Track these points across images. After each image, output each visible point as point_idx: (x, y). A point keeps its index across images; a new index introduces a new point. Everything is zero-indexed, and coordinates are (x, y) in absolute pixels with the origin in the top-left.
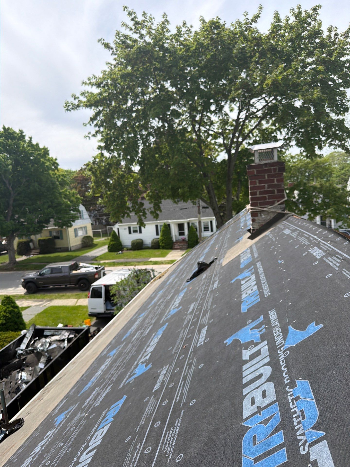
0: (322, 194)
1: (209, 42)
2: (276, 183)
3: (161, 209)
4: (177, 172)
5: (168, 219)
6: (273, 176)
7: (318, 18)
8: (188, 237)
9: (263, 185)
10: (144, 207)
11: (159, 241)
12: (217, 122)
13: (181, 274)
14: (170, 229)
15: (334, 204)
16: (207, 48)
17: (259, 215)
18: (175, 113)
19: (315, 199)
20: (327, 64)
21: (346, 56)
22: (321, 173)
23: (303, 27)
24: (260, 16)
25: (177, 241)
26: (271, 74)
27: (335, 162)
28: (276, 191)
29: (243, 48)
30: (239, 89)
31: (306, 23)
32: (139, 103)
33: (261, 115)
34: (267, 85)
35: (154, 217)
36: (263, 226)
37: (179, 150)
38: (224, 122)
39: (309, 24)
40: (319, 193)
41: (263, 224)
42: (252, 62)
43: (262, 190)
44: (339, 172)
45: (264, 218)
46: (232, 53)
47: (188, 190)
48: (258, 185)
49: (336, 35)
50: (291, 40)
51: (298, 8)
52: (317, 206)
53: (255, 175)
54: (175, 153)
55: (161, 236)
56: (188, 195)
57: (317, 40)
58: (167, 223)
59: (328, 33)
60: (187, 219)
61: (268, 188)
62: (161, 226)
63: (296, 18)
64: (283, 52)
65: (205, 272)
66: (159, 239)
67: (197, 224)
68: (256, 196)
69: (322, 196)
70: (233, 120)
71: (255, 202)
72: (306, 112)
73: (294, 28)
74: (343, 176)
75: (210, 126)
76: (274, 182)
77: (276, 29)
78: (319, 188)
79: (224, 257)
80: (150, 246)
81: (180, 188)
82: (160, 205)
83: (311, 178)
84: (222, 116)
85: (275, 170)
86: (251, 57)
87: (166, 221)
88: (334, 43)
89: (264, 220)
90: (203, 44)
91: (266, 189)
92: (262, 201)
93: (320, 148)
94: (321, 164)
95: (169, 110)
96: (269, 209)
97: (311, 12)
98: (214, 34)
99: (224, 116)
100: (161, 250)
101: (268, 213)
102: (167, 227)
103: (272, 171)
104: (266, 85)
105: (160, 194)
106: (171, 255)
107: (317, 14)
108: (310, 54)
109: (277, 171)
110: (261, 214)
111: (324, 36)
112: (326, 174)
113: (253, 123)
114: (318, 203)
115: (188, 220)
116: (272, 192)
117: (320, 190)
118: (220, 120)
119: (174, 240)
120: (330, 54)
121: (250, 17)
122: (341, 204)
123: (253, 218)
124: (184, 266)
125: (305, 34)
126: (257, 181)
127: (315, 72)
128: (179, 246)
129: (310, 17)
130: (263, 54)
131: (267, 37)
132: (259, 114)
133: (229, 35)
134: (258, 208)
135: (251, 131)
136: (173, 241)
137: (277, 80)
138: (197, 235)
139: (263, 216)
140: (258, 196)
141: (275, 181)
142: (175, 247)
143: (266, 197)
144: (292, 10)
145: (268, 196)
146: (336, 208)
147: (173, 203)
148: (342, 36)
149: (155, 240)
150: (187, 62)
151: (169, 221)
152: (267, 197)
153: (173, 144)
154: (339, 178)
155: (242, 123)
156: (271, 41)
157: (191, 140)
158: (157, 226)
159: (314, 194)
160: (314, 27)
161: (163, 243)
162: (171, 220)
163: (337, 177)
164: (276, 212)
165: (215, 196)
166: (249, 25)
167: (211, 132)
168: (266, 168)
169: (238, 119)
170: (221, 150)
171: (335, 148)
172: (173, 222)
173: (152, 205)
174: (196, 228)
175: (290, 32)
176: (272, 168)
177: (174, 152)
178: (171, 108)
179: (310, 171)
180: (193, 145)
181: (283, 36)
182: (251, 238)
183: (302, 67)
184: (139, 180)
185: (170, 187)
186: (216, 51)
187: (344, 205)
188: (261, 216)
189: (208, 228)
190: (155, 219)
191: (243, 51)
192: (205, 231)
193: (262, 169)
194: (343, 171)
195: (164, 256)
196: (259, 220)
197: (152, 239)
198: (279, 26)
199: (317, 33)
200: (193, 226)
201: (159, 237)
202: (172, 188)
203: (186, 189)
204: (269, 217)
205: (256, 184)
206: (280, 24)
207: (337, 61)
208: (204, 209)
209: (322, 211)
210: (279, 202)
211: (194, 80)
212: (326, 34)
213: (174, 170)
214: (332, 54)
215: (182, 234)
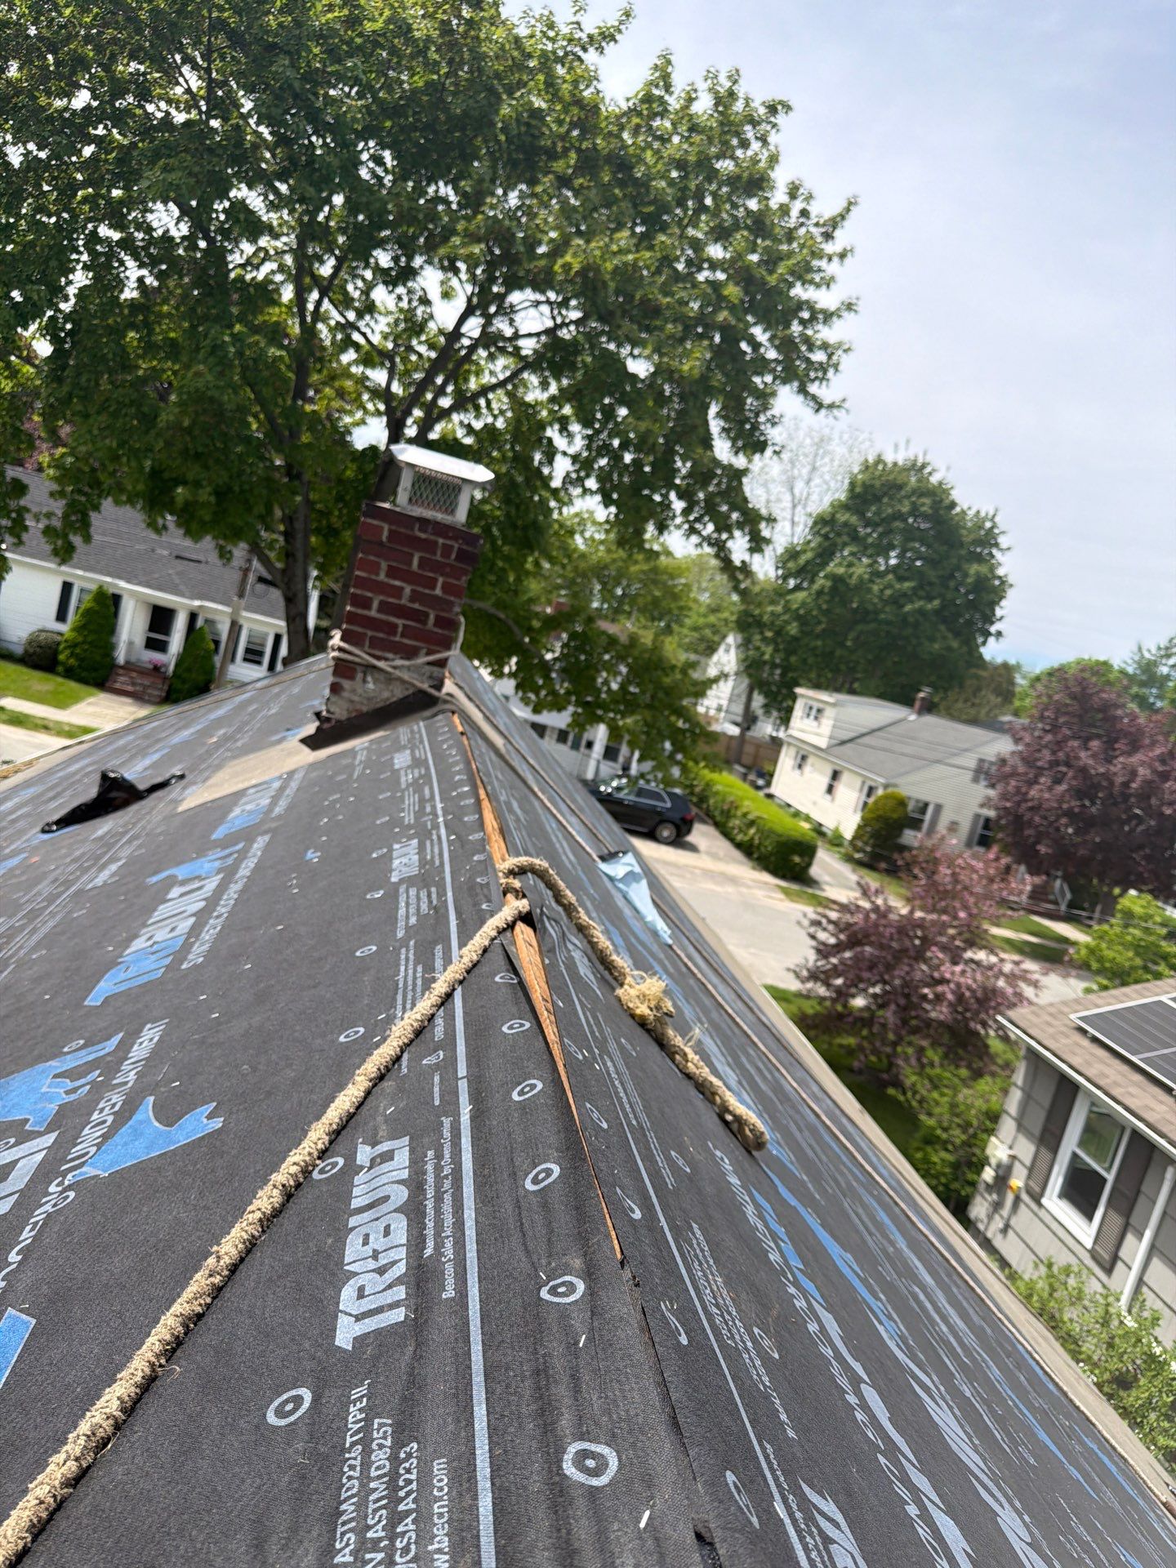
0: (628, 665)
1: (435, 34)
2: (438, 591)
3: (92, 530)
4: (186, 423)
5: (120, 578)
6: (439, 568)
7: (773, 138)
8: (177, 665)
9: (397, 583)
10: (22, 502)
11: (58, 644)
12: (389, 313)
13: (51, 794)
14: (116, 614)
15: (649, 707)
16: (422, 52)
17: (360, 676)
18: (242, 217)
19: (604, 674)
20: (752, 289)
21: (812, 288)
22: (656, 602)
23: (726, 143)
24: (618, 37)
25: (129, 666)
26: (588, 242)
27: (704, 585)
28: (432, 617)
29: (537, 114)
30: (479, 241)
31: (738, 134)
32: (119, 119)
33: (530, 352)
34: (567, 267)
35: (55, 552)
36: (361, 716)
37: (217, 348)
38: (411, 325)
39: (745, 144)
40: (621, 658)
41: (365, 709)
42: (546, 174)
43: (391, 600)
44: (705, 616)
45: (369, 691)
46: (497, 112)
47: (213, 499)
48: (382, 577)
49: (804, 213)
50: (681, 165)
51: (730, 77)
52: (604, 696)
53: (381, 543)
54: (201, 356)
55: (73, 630)
56: (207, 518)
57: (753, 204)
58: (111, 590)
59: (785, 199)
60: (192, 598)
61: (412, 599)
62: (82, 590)
63: (716, 105)
64: (648, 191)
65: (119, 814)
66: (60, 634)
67: (224, 629)
68: (365, 612)
69: (624, 669)
70: (441, 332)
71: (360, 630)
72: (651, 403)
73: (699, 133)
74: (708, 632)
75: (360, 315)
76: (433, 588)
77: (650, 104)
78: (624, 646)
79: (204, 781)
80: (19, 650)
81: (184, 483)
82: (93, 515)
83: (627, 608)
84: (410, 302)
85: (447, 550)
86: (552, 155)
87: (108, 579)
88: (790, 236)
89: (369, 699)
90: (410, 29)
91: (404, 601)
92: (381, 635)
93: (662, 528)
94: (665, 577)
95: (223, 195)
96: (395, 668)
97: (762, 111)
98: (459, 17)
99: (415, 304)
100: (60, 680)
101: (389, 679)
102: (107, 605)
103: (439, 553)
104: (563, 266)
105: (102, 477)
106: (91, 709)
107: (774, 125)
108: (721, 234)
109: (453, 556)
110: (365, 674)
111: (774, 204)
112: (670, 611)
113: (501, 367)
114: (609, 689)
115: (197, 603)
116: (421, 617)
117: (626, 650)
118: (401, 310)
119: (121, 656)
120: (771, 261)
121: (590, 26)
122: (666, 713)
123: (338, 680)
124: (82, 769)
125: (725, 166)
126: (384, 565)
127: (714, 297)
128: (134, 684)
129: (754, 123)
130: (589, 163)
131: (618, 117)
132: (528, 346)
133: (503, 45)
134: (362, 655)
135: (484, 391)
136: (113, 659)
137: (597, 269)
138: (213, 667)
139: (371, 686)
140: (373, 613)
141: (439, 585)
142: (117, 686)
143: (395, 626)
144: (711, 76)
145: (405, 626)
146: (649, 719)
147: (144, 526)
148: (817, 225)
149: (43, 636)
150: (339, 61)
151: (122, 584)
152: (400, 629)
153: (205, 318)
154: (696, 635)
155: (463, 352)
156: (626, 135)
157: (276, 333)
158: (67, 588)
159: (607, 657)
160: (755, 161)
161: (72, 655)
162: (129, 581)
163: (695, 629)
164: (413, 685)
165: (306, 556)
166: (577, 49)
167: (356, 337)
168: (423, 536)
169: (455, 334)
170: (377, 410)
171: (699, 545)
172: (133, 593)
173: (58, 507)
174: (217, 643)
175: (687, 138)
176: (441, 541)
177: (198, 349)
178: (233, 194)
179: (628, 586)
180: (273, 352)
181: (664, 140)
182: (313, 742)
183: (689, 263)
184: (36, 393)
185: (148, 463)
186: (447, 75)
187: (673, 718)
188: (364, 681)
189: (261, 654)
190: (58, 560)
191: (534, 122)
192: (245, 660)
193: (409, 532)
194: (712, 619)
195: (61, 703)
196: (354, 691)
197: (34, 628)
198: (661, 100)
199: (757, 183)
200: (207, 629)
201: (64, 628)
202: (155, 473)
203: (205, 495)
204: (386, 694)
205: (377, 574)
206: (667, 97)
207: (780, 292)
208: (260, 587)
209: (611, 715)
210: (431, 658)
211: (345, 136)
212: (778, 197)
213: (177, 410)
214: (775, 264)
215: (156, 645)
